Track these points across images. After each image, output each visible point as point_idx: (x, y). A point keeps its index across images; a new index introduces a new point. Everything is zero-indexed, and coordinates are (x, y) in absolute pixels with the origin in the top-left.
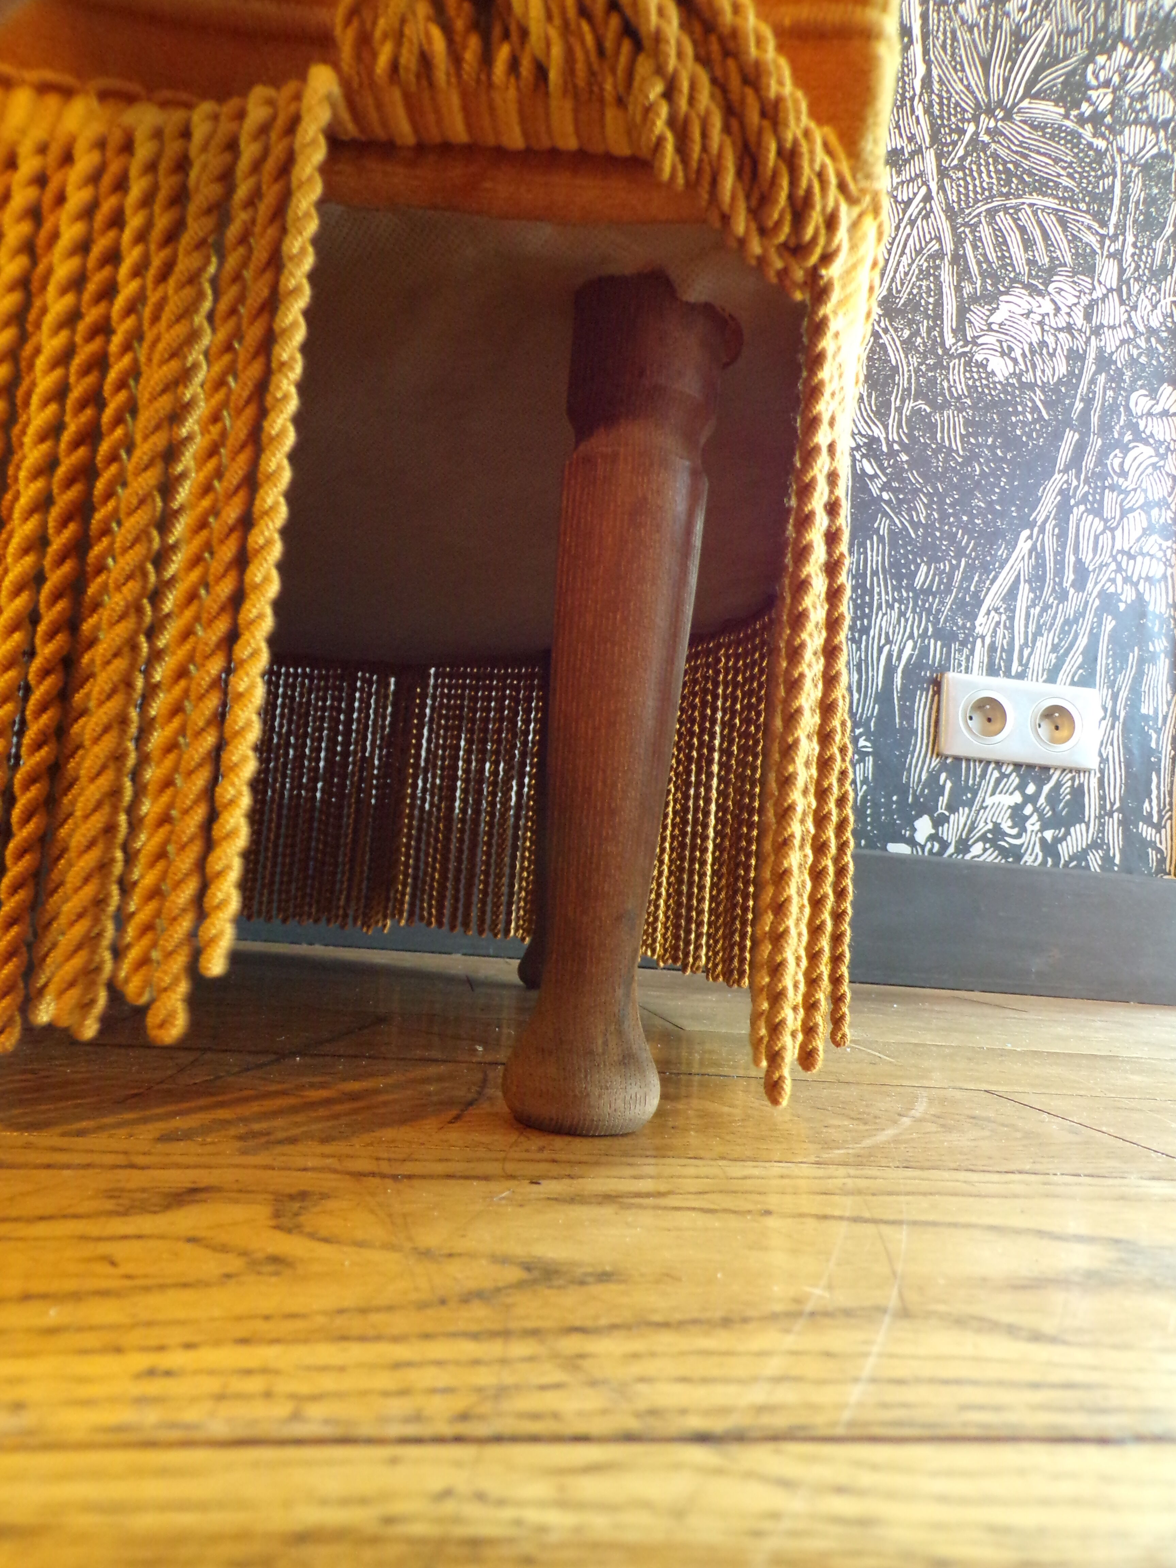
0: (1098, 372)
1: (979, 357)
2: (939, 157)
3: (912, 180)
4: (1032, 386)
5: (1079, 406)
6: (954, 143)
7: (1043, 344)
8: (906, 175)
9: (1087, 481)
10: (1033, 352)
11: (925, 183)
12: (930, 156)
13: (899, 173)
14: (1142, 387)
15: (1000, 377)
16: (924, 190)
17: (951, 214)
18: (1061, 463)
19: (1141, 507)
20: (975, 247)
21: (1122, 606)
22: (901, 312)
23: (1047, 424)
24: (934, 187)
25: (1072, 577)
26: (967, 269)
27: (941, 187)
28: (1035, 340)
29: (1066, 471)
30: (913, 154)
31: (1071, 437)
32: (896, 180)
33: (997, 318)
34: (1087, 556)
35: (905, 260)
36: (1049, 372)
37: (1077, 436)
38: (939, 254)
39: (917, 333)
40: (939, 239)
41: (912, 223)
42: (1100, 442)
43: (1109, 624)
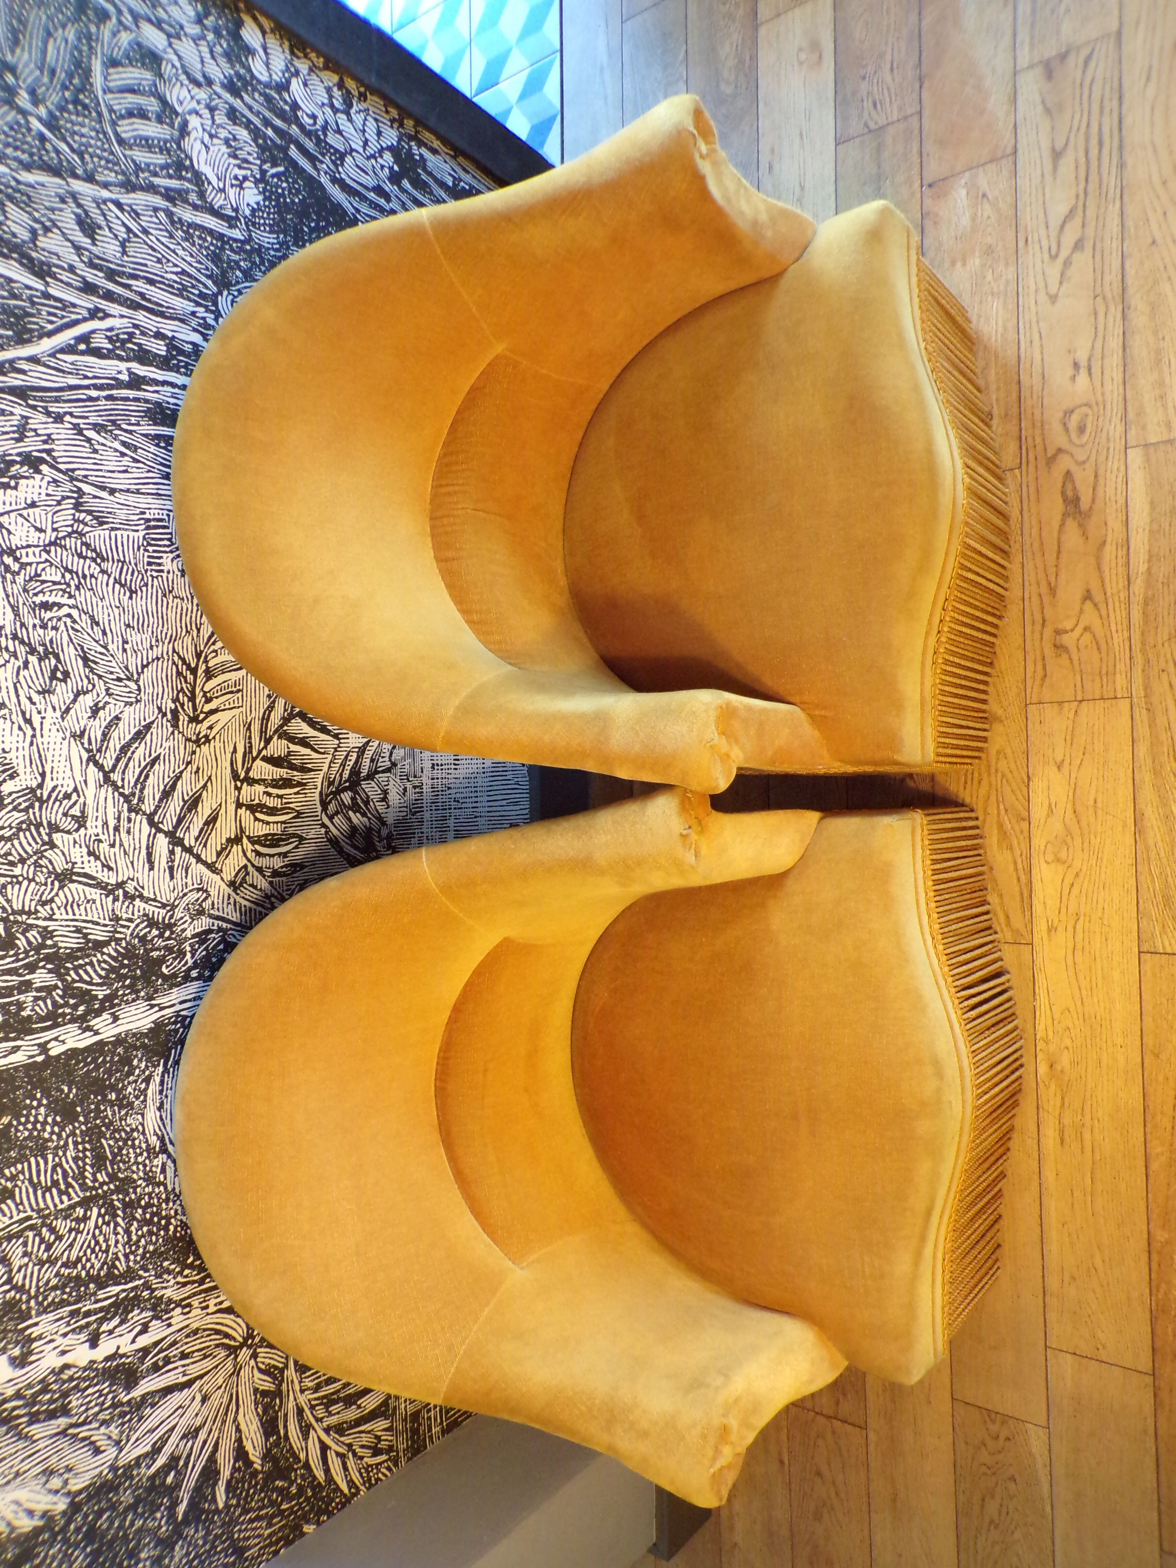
0: (242, 98)
1: (248, 212)
2: (76, 176)
3: (104, 215)
4: (263, 172)
5: (270, 132)
6: (58, 152)
7: (227, 142)
8: (100, 220)
9: (323, 155)
10: (235, 157)
11: (105, 202)
12: (78, 185)
13: (100, 228)
14: (247, 59)
15: (260, 198)
16: (112, 206)
17: (129, 186)
18: (314, 173)
19: (335, 114)
20: (156, 174)
21: (396, 168)
22: (224, 273)
23: (286, 168)
24: (105, 194)
25: (383, 200)
26: (179, 192)
27: (106, 185)
28: (224, 149)
29: (318, 170)
30: (79, 206)
31: (293, 152)
32: (107, 232)
33: (214, 181)
34: (370, 182)
35: (180, 252)
36: (248, 149)
37: (292, 146)
38: (170, 214)
39: (237, 263)
40: (156, 210)
41: (145, 232)
42: (294, 126)
43: (406, 183)
